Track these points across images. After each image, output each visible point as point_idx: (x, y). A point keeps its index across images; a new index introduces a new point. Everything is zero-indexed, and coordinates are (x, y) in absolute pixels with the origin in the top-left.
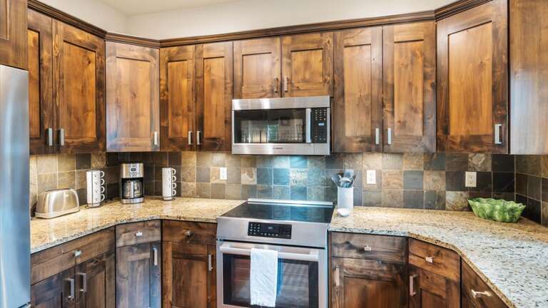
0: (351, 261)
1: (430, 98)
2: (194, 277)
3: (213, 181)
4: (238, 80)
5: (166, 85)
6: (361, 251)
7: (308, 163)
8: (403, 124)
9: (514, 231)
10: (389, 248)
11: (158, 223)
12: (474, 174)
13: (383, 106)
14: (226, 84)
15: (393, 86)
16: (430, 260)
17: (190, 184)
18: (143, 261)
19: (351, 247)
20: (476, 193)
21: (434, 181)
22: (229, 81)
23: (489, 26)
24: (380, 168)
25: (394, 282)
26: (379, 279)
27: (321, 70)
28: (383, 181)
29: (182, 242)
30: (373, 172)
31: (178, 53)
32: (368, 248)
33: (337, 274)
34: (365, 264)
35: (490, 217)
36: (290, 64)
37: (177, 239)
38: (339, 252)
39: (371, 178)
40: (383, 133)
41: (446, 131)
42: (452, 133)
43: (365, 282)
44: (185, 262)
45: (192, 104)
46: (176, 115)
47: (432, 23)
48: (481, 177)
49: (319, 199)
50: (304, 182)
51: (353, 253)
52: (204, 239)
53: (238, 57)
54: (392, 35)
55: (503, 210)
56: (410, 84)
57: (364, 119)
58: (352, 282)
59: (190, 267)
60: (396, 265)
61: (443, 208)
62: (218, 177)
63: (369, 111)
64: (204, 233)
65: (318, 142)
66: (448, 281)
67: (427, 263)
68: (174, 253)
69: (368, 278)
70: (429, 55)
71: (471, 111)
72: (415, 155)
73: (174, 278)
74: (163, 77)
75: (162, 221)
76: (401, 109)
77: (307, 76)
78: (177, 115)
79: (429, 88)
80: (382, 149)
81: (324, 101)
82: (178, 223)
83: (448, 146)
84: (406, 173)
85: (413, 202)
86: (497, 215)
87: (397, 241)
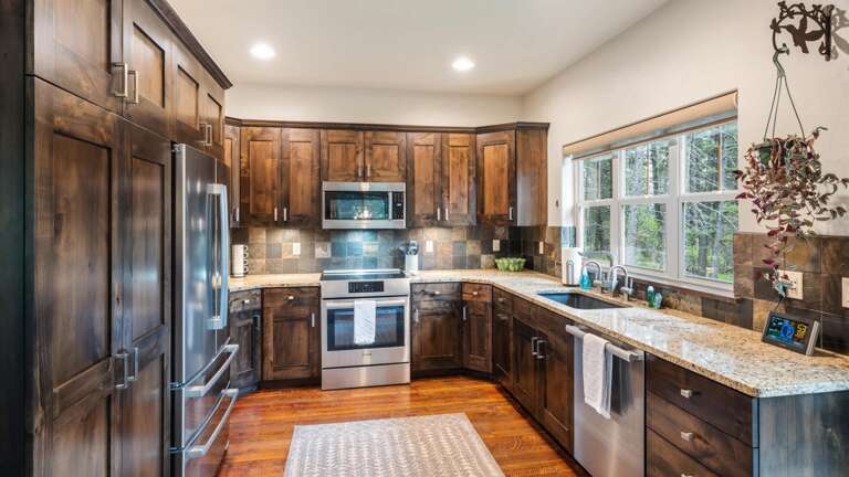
0: (426, 304)
1: (472, 187)
2: (296, 335)
3: (285, 256)
4: (325, 164)
5: (248, 163)
6: (433, 295)
7: (379, 237)
8: (455, 206)
9: (520, 273)
10: (450, 291)
11: (259, 292)
12: (498, 242)
13: (442, 192)
14: (313, 166)
15: (449, 178)
16: (475, 293)
17: (258, 261)
18: (246, 327)
19: (425, 293)
20: (500, 255)
21: (474, 248)
22: (316, 163)
23: (506, 146)
24: (436, 238)
25: (453, 314)
26: (445, 313)
27: (396, 161)
28: (438, 250)
29: (284, 307)
30: (431, 243)
31: (262, 133)
32: (437, 293)
33: (417, 315)
34: (435, 304)
35: (508, 269)
36: (371, 155)
37: (279, 304)
38: (416, 298)
39: (429, 247)
40: (443, 212)
41: (482, 211)
42: (486, 212)
43: (434, 317)
44: (286, 324)
45: (277, 181)
46: (258, 192)
47: (473, 136)
48: (503, 244)
49: (388, 267)
50: (375, 253)
51: (427, 298)
52: (306, 302)
53: (324, 143)
54: (448, 140)
55: (515, 263)
56: (460, 178)
57: (429, 202)
58: (426, 318)
59: (292, 327)
60: (455, 303)
61: (479, 268)
62: (291, 252)
63: (433, 194)
64: (307, 296)
65: (397, 218)
66: (486, 304)
67: (474, 296)
68: (275, 317)
69: (437, 314)
70: (472, 157)
71: (497, 199)
72: (461, 228)
73: (274, 339)
74: (244, 155)
75: (262, 290)
76: (454, 194)
77: (386, 165)
78: (260, 192)
79: (471, 180)
80: (441, 224)
81: (401, 187)
82: (279, 290)
83: (483, 221)
84: (455, 242)
85: (459, 264)
86: (511, 268)
87: (456, 285)
